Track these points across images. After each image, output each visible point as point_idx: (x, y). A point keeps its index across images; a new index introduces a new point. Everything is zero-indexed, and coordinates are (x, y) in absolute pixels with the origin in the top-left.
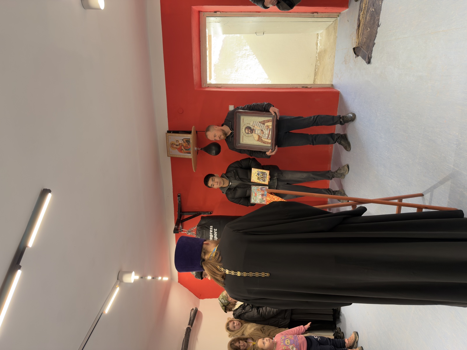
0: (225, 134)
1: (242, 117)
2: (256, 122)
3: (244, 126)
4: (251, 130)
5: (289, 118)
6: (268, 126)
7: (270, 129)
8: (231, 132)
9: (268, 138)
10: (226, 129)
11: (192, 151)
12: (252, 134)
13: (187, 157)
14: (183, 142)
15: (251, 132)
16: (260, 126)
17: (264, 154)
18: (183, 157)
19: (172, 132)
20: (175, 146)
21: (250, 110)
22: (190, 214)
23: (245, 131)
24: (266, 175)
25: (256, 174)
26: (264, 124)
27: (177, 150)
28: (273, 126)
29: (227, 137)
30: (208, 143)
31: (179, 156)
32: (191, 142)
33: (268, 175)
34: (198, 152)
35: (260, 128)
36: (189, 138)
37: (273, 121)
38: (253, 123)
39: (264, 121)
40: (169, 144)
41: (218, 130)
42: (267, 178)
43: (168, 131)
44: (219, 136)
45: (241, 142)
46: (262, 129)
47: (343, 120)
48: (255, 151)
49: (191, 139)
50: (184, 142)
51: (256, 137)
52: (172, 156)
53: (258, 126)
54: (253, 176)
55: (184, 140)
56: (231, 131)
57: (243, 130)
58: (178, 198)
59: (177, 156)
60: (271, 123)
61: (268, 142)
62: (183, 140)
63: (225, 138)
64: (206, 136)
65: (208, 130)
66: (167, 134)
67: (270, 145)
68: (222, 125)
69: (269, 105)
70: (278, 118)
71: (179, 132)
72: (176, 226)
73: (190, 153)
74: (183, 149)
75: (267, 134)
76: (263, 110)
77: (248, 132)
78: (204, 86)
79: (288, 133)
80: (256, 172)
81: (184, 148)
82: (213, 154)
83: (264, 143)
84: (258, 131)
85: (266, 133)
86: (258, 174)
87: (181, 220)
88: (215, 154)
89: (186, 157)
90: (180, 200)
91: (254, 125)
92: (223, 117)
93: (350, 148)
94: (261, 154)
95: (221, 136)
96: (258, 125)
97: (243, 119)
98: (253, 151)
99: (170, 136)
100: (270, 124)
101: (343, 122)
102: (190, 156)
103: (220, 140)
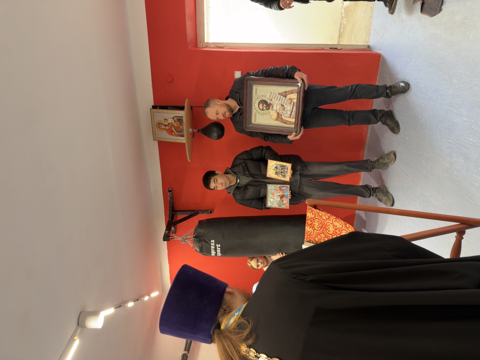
0: (231, 110)
1: (255, 87)
2: (274, 93)
3: (257, 100)
4: (266, 105)
5: (319, 87)
6: (291, 99)
7: (294, 103)
8: (239, 109)
9: (290, 116)
10: (232, 103)
11: (185, 134)
12: (269, 111)
13: (179, 141)
14: (173, 121)
15: (267, 108)
16: (280, 99)
17: (284, 138)
18: (174, 141)
19: (158, 107)
20: (163, 127)
21: (266, 77)
22: (185, 214)
23: (259, 106)
24: (287, 169)
25: (274, 168)
26: (285, 96)
27: (165, 132)
28: (298, 99)
29: (234, 115)
30: (207, 124)
31: (169, 140)
32: (184, 121)
33: (290, 169)
34: (193, 134)
35: (280, 103)
36: (182, 115)
37: (299, 93)
38: (270, 96)
39: (286, 92)
40: (155, 124)
41: (221, 105)
42: (288, 174)
43: (153, 106)
44: (223, 113)
45: (253, 121)
46: (282, 104)
47: (390, 91)
48: (271, 134)
49: (184, 118)
50: (175, 121)
51: (275, 116)
52: (159, 140)
53: (277, 99)
54: (269, 170)
55: (175, 118)
56: (238, 107)
57: (256, 104)
58: (169, 194)
59: (167, 140)
60: (296, 94)
61: (290, 122)
62: (173, 118)
63: (231, 116)
64: (205, 114)
65: (207, 105)
66: (151, 110)
67: (293, 126)
68: (227, 99)
69: (294, 69)
70: (306, 88)
71: (169, 108)
72: (167, 232)
73: (183, 136)
74: (173, 131)
75: (290, 111)
76: (285, 75)
77: (263, 108)
78: (200, 45)
79: (316, 109)
80: (273, 165)
81: (175, 130)
82: (214, 138)
83: (285, 123)
84: (276, 107)
85: (288, 109)
86: (276, 168)
87: (173, 222)
88: (216, 138)
89: (177, 141)
90: (171, 197)
91: (271, 98)
92: (228, 87)
93: (399, 130)
94: (281, 138)
95: (225, 113)
96: (278, 97)
97: (256, 90)
98: (268, 134)
99: (156, 112)
100: (294, 96)
101: (390, 94)
102: (183, 140)
103: (224, 118)
